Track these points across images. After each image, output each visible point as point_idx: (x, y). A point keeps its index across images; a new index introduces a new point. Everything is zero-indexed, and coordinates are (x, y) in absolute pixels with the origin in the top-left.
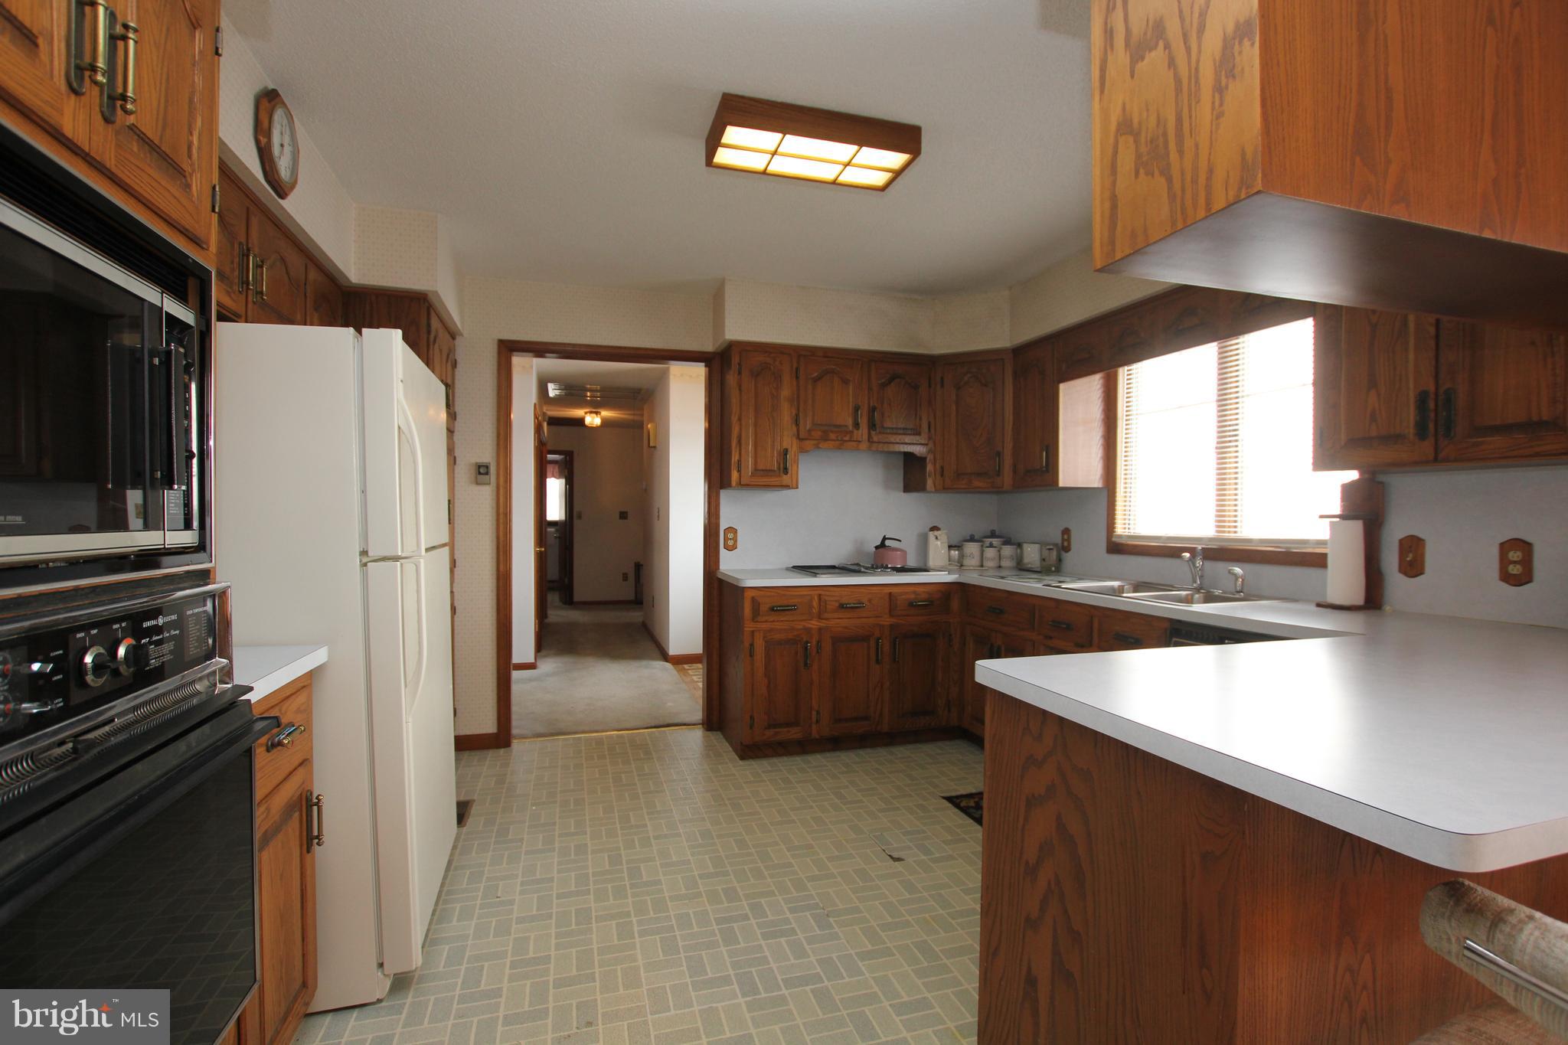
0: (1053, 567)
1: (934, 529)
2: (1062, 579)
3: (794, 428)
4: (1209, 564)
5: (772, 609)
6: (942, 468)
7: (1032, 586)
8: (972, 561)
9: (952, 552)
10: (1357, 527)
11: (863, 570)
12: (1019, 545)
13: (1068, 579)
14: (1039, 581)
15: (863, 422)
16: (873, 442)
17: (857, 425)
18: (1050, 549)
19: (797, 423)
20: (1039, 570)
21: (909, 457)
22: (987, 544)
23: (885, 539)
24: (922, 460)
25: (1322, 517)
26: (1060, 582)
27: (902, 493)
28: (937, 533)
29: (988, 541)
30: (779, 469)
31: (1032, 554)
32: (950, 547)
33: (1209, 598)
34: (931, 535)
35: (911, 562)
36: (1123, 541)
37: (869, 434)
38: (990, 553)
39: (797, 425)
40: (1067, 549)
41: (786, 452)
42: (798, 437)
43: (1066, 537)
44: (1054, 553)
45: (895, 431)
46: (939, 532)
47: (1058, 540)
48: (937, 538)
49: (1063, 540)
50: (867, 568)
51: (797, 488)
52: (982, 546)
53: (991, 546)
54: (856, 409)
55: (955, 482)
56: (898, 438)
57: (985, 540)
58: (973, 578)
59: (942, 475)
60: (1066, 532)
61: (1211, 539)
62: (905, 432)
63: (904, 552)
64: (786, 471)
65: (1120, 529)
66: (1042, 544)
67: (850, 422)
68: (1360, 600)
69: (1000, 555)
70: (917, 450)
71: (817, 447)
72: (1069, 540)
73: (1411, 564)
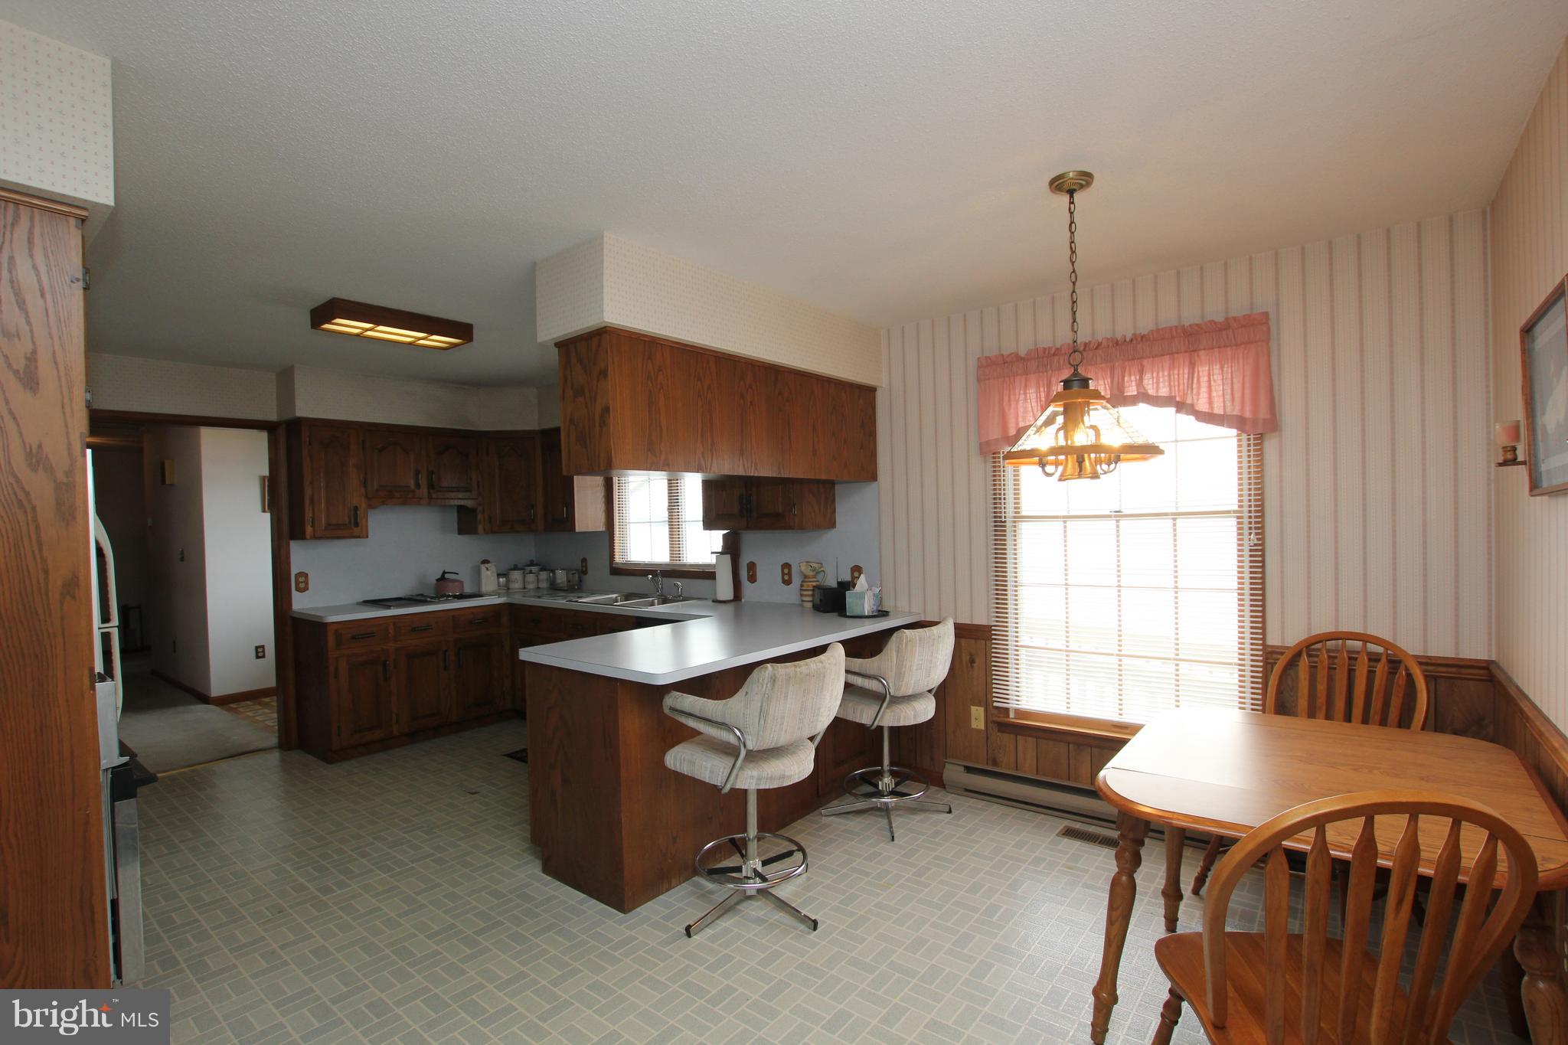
0: (576, 587)
1: (485, 562)
2: (580, 595)
3: (363, 490)
4: (666, 580)
5: (354, 638)
6: (490, 518)
7: (560, 602)
8: (517, 585)
9: (501, 580)
10: (728, 557)
11: (429, 599)
12: (553, 571)
13: (584, 595)
14: (565, 597)
15: (423, 482)
16: (432, 498)
17: (418, 486)
18: (573, 574)
19: (365, 484)
20: (566, 588)
21: (461, 509)
22: (528, 571)
23: (444, 573)
24: (473, 511)
25: (712, 553)
26: (579, 597)
27: (457, 535)
28: (486, 565)
29: (528, 569)
30: (350, 522)
31: (561, 576)
32: (499, 575)
33: (665, 601)
34: (483, 568)
35: (468, 590)
36: (620, 566)
37: (429, 493)
38: (531, 578)
39: (365, 486)
40: (585, 573)
41: (356, 509)
42: (367, 497)
43: (584, 564)
44: (577, 576)
45: (450, 490)
46: (489, 565)
47: (578, 564)
48: (487, 569)
49: (582, 567)
50: (432, 598)
51: (367, 537)
52: (524, 573)
53: (531, 572)
54: (417, 472)
55: (503, 526)
56: (453, 495)
57: (526, 568)
58: (518, 599)
59: (490, 522)
60: (584, 560)
61: (667, 565)
62: (458, 489)
63: (461, 582)
64: (357, 524)
65: (618, 559)
66: (567, 569)
67: (412, 483)
68: (732, 598)
69: (538, 579)
70: (469, 503)
71: (384, 503)
72: (586, 567)
73: (751, 576)
